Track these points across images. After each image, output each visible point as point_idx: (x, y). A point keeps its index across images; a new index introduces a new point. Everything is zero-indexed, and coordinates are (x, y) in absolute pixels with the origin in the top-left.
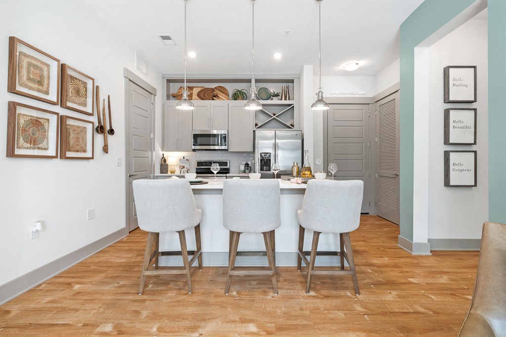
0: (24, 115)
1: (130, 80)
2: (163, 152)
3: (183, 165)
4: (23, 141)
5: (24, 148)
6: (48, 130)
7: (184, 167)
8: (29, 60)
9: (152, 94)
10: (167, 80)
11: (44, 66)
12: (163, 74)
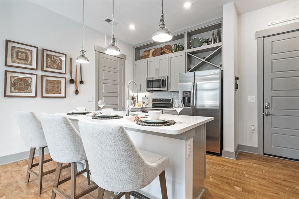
0: (14, 76)
1: (99, 52)
2: (134, 93)
3: (144, 101)
4: (14, 89)
5: (15, 92)
6: (31, 83)
7: (144, 103)
8: (18, 49)
9: (122, 59)
10: (136, 48)
11: (28, 52)
12: (133, 46)
